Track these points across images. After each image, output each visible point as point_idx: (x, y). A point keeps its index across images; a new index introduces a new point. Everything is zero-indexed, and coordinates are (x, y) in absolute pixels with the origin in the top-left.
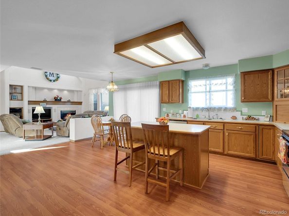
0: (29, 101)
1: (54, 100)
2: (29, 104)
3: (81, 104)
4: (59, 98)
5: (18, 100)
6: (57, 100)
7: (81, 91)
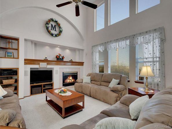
0: (25, 60)
1: (56, 59)
2: (25, 64)
3: (83, 65)
4: (61, 57)
5: (14, 58)
6: (59, 60)
7: (83, 50)
